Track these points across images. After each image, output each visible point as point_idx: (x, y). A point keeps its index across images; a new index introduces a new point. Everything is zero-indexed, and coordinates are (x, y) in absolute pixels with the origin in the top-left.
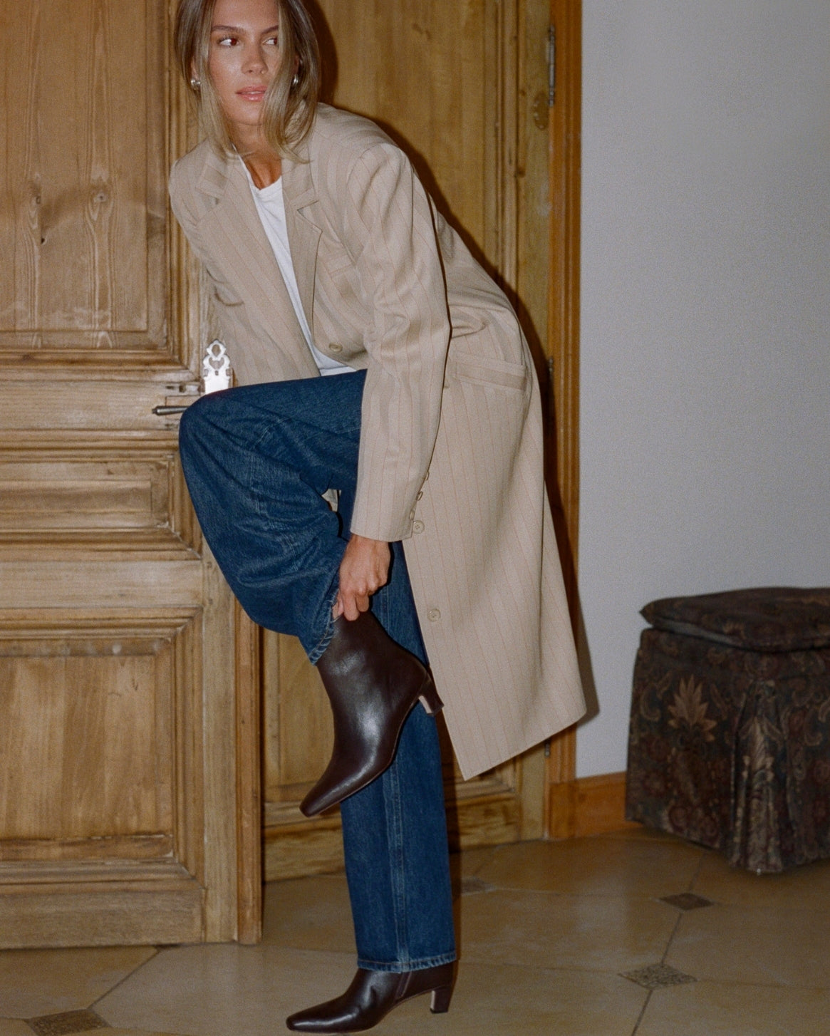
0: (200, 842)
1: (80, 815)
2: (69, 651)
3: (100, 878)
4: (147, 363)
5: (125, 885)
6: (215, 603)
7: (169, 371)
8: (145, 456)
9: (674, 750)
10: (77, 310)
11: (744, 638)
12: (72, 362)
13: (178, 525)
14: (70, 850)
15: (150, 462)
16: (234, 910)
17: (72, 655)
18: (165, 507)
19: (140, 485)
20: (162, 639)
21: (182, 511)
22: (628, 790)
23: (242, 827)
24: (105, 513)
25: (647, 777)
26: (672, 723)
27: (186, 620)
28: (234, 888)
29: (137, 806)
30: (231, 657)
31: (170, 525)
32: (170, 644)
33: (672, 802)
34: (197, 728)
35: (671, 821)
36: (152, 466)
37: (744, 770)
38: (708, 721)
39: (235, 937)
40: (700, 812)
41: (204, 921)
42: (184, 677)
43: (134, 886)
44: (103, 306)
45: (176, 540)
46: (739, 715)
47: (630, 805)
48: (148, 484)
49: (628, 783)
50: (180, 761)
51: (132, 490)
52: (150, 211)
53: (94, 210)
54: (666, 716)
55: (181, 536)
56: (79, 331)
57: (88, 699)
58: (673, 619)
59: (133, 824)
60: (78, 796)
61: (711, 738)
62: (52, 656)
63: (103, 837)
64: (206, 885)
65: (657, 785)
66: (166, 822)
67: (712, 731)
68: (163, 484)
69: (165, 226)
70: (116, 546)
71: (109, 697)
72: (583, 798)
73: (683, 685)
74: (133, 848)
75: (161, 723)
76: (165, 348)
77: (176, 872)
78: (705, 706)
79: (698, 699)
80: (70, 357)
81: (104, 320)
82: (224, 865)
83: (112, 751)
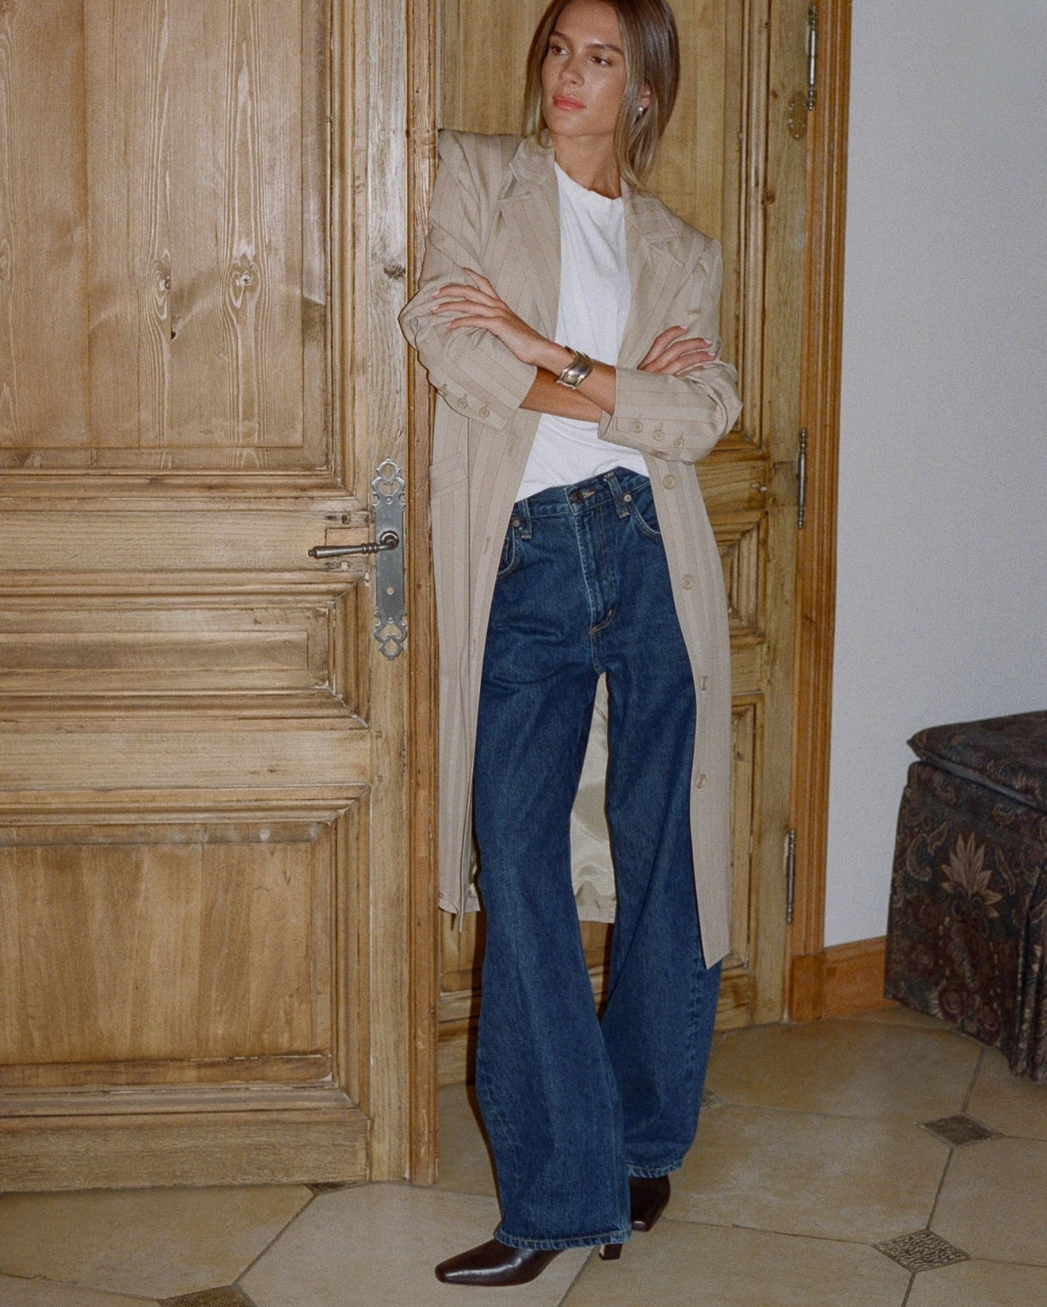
0: (365, 1065)
1: (220, 1032)
2: (206, 836)
3: (244, 1106)
4: (303, 489)
5: (274, 1116)
6: (386, 780)
7: (330, 498)
8: (301, 601)
9: (948, 919)
10: (216, 421)
11: (1039, 798)
12: (210, 487)
13: (340, 687)
14: (208, 1072)
15: (309, 609)
16: (406, 1146)
17: (210, 842)
18: (326, 662)
19: (293, 637)
20: (319, 823)
21: (346, 669)
22: (888, 961)
23: (416, 1049)
24: (252, 671)
25: (913, 948)
26: (946, 885)
27: (349, 802)
28: (405, 1120)
29: (289, 1022)
30: (405, 844)
31: (331, 685)
32: (330, 829)
33: (944, 983)
34: (362, 932)
35: (941, 1004)
36: (309, 614)
37: (1034, 963)
38: (991, 893)
39: (407, 1175)
40: (978, 999)
41: (369, 1157)
42: (347, 871)
43: (286, 1116)
44: (248, 416)
45: (339, 705)
46: (1031, 894)
47: (890, 980)
48: (304, 636)
49: (889, 952)
50: (342, 969)
51: (284, 642)
52: (306, 295)
53: (237, 298)
54: (940, 877)
55: (343, 699)
56: (218, 446)
57: (230, 896)
58: (950, 760)
59: (284, 1041)
60: (218, 1009)
61: (995, 914)
62: (187, 843)
63: (248, 1057)
64: (372, 1114)
65: (925, 960)
66: (323, 1040)
67: (996, 906)
68: (322, 634)
69: (325, 316)
70: (264, 712)
71: (256, 892)
72: (832, 972)
73: (960, 842)
74: (284, 1070)
75: (319, 923)
76: (325, 468)
77: (336, 1100)
78: (988, 874)
79: (980, 864)
80: (208, 481)
81: (249, 434)
82: (393, 1091)
83: (260, 956)
